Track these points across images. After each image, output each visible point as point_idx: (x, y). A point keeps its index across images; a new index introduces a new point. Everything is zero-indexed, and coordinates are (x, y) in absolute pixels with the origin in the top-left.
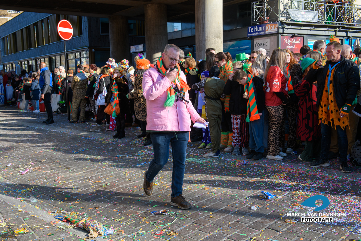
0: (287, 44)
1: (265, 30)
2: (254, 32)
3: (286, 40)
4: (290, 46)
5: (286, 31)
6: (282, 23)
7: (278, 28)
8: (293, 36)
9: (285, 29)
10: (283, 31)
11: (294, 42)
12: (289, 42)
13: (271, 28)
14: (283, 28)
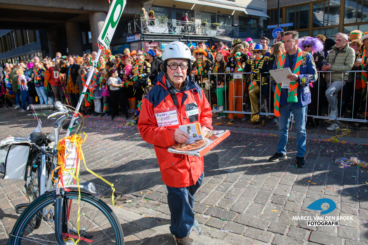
0: (148, 47)
1: (134, 39)
2: (129, 40)
3: (147, 44)
4: (150, 47)
5: (145, 39)
6: (143, 35)
7: (141, 38)
8: (150, 42)
9: (145, 38)
10: (144, 39)
11: (153, 45)
12: (149, 45)
13: (137, 37)
14: (143, 38)
